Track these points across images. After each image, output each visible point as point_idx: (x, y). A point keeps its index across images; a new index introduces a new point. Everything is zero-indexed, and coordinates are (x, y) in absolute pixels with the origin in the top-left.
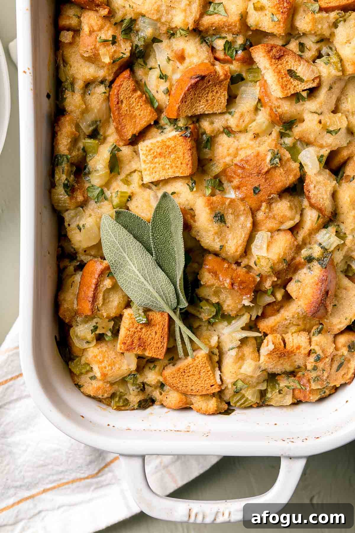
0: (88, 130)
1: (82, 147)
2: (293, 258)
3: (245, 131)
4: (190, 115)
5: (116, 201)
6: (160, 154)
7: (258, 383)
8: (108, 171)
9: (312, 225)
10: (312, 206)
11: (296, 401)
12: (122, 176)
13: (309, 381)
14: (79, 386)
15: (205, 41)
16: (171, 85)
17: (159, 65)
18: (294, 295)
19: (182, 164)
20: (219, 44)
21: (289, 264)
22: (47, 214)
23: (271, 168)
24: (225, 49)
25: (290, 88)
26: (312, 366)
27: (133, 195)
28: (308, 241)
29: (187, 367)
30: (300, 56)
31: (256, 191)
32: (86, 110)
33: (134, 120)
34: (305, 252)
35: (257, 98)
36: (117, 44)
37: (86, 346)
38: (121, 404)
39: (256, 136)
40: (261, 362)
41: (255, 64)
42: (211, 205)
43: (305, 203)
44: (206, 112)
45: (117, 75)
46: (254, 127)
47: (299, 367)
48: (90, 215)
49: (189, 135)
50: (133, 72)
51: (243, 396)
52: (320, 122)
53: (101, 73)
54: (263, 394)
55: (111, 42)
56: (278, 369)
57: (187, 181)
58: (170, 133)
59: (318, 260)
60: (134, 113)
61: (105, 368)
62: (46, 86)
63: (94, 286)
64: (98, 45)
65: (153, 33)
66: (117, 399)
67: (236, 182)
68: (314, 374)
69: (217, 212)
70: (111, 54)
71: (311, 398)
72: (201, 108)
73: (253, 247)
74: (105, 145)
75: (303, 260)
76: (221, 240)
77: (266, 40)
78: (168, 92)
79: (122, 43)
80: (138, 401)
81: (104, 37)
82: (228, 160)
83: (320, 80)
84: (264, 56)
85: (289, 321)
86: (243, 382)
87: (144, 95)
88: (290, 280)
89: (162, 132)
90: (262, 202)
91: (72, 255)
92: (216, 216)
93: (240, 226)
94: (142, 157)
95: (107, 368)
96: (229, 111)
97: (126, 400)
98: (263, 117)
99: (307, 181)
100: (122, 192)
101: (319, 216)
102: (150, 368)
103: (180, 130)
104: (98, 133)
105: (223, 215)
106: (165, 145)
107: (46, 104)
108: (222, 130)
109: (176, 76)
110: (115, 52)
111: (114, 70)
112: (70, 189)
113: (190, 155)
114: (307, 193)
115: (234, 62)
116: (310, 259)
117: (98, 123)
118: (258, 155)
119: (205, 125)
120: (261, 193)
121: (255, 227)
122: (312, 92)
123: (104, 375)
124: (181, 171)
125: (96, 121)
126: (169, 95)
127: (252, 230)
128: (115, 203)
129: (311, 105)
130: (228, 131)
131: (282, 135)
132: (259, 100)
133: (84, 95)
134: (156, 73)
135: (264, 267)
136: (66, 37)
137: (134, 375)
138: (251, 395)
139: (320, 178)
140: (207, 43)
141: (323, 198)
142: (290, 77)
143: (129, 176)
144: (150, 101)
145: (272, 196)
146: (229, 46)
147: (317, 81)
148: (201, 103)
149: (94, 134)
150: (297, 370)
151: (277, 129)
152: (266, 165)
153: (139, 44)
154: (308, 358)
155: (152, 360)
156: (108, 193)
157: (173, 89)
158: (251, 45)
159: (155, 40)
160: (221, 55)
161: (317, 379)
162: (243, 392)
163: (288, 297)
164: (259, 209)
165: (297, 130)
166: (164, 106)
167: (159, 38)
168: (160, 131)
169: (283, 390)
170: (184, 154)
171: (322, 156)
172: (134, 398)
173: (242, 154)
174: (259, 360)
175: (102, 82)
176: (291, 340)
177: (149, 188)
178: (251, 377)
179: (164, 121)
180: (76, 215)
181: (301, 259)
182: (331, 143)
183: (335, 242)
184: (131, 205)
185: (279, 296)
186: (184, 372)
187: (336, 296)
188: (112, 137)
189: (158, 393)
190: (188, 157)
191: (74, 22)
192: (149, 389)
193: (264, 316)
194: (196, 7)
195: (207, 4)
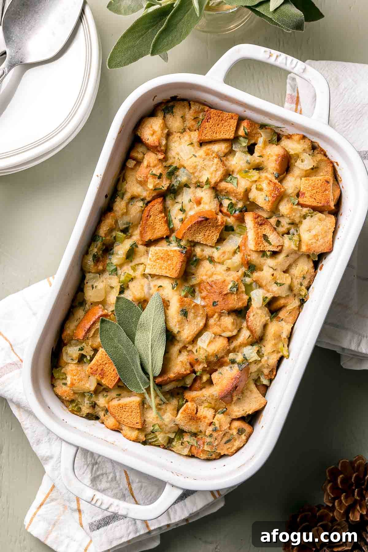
0: (122, 227)
1: (114, 235)
2: (223, 357)
3: (222, 263)
4: (190, 240)
5: (122, 278)
6: (162, 258)
7: (169, 432)
8: (125, 256)
9: (244, 340)
10: (248, 327)
11: (191, 454)
12: (133, 264)
13: (204, 443)
14: (53, 386)
15: (218, 197)
16: (186, 218)
17: (182, 202)
18: (214, 381)
19: (173, 269)
20: (226, 203)
21: (218, 360)
22: (77, 270)
23: (230, 293)
24: (228, 207)
25: (260, 246)
26: (209, 433)
27: (134, 279)
28: (237, 350)
29: (125, 405)
30: (275, 229)
31: (214, 304)
32: (126, 213)
33: (154, 231)
34: (231, 356)
35: (238, 245)
36: (161, 180)
37: (70, 361)
38: (76, 409)
39: (228, 269)
40: (177, 418)
41: (245, 223)
42: (182, 302)
43: (245, 324)
44: (201, 242)
45: (154, 199)
46: (229, 263)
47: (201, 432)
48: (103, 281)
49: (184, 252)
50: (164, 200)
51: (156, 437)
52: (273, 275)
53: (144, 194)
54: (170, 441)
55: (157, 177)
56: (186, 428)
57: (172, 282)
58: (174, 247)
59: (238, 364)
60: (156, 226)
61: (75, 380)
62: (107, 190)
63: (92, 323)
64: (149, 176)
65: (187, 181)
66: (74, 405)
67: (204, 294)
68: (208, 440)
69: (184, 308)
70: (155, 184)
71: (201, 455)
72: (199, 238)
73: (199, 339)
74: (129, 240)
75: (228, 360)
76: (180, 328)
77: (257, 211)
78: (182, 221)
79: (164, 180)
80: (87, 412)
81: (154, 172)
82: (204, 278)
83: (282, 248)
84: (252, 221)
85: (205, 398)
86: (159, 426)
87: (166, 218)
88: (216, 370)
89: (169, 245)
90: (215, 312)
91: (83, 303)
92: (182, 311)
93: (196, 323)
94: (150, 256)
95: (76, 381)
96: (217, 247)
97: (80, 408)
98: (237, 259)
99: (250, 310)
100: (128, 274)
101: (250, 336)
102: (103, 395)
103: (180, 247)
104: (128, 231)
105: (187, 312)
106: (167, 253)
107: (103, 200)
108: (207, 257)
109: (192, 213)
110: (158, 184)
111: (153, 195)
112: (97, 259)
113: (180, 265)
114: (247, 317)
115: (231, 217)
116: (233, 362)
117: (130, 224)
118: (224, 281)
119: (198, 250)
120: (218, 306)
121: (206, 327)
122: (274, 254)
123: (72, 384)
124: (171, 273)
125: (130, 223)
126: (182, 223)
127: (203, 329)
128: (121, 279)
129: (270, 262)
130: (211, 260)
131: (245, 275)
132: (239, 247)
133: (127, 204)
134: (179, 206)
135: (201, 356)
136: (131, 164)
137: (92, 394)
138: (161, 438)
139: (259, 312)
140: (218, 199)
141: (256, 325)
142: (263, 240)
143: (137, 266)
144: (168, 222)
145: (223, 311)
146: (231, 205)
147: (280, 248)
148: (200, 235)
149: (125, 231)
150: (199, 433)
151: (243, 269)
152: (227, 289)
153: (175, 185)
154: (208, 427)
155: (107, 390)
156: (119, 272)
157: (186, 220)
158: (246, 211)
159: (186, 186)
160: (225, 210)
161: (209, 444)
162: (157, 433)
163: (210, 382)
164: (212, 317)
165: (256, 275)
166: (176, 229)
167: (189, 185)
168: (168, 244)
169: (185, 443)
170: (177, 263)
171: (266, 298)
172: (86, 409)
173: (215, 278)
174: (176, 417)
175: (143, 200)
176: (202, 411)
177: (147, 278)
178: (166, 425)
179: (172, 238)
180: (94, 278)
181: (227, 359)
182: (275, 291)
183: (255, 357)
184: (131, 285)
185: (205, 378)
186: (122, 407)
187: (242, 393)
188: (136, 236)
189: (103, 415)
190: (178, 266)
191: (139, 156)
192: (97, 409)
193: (191, 389)
194: (219, 174)
195: (228, 174)
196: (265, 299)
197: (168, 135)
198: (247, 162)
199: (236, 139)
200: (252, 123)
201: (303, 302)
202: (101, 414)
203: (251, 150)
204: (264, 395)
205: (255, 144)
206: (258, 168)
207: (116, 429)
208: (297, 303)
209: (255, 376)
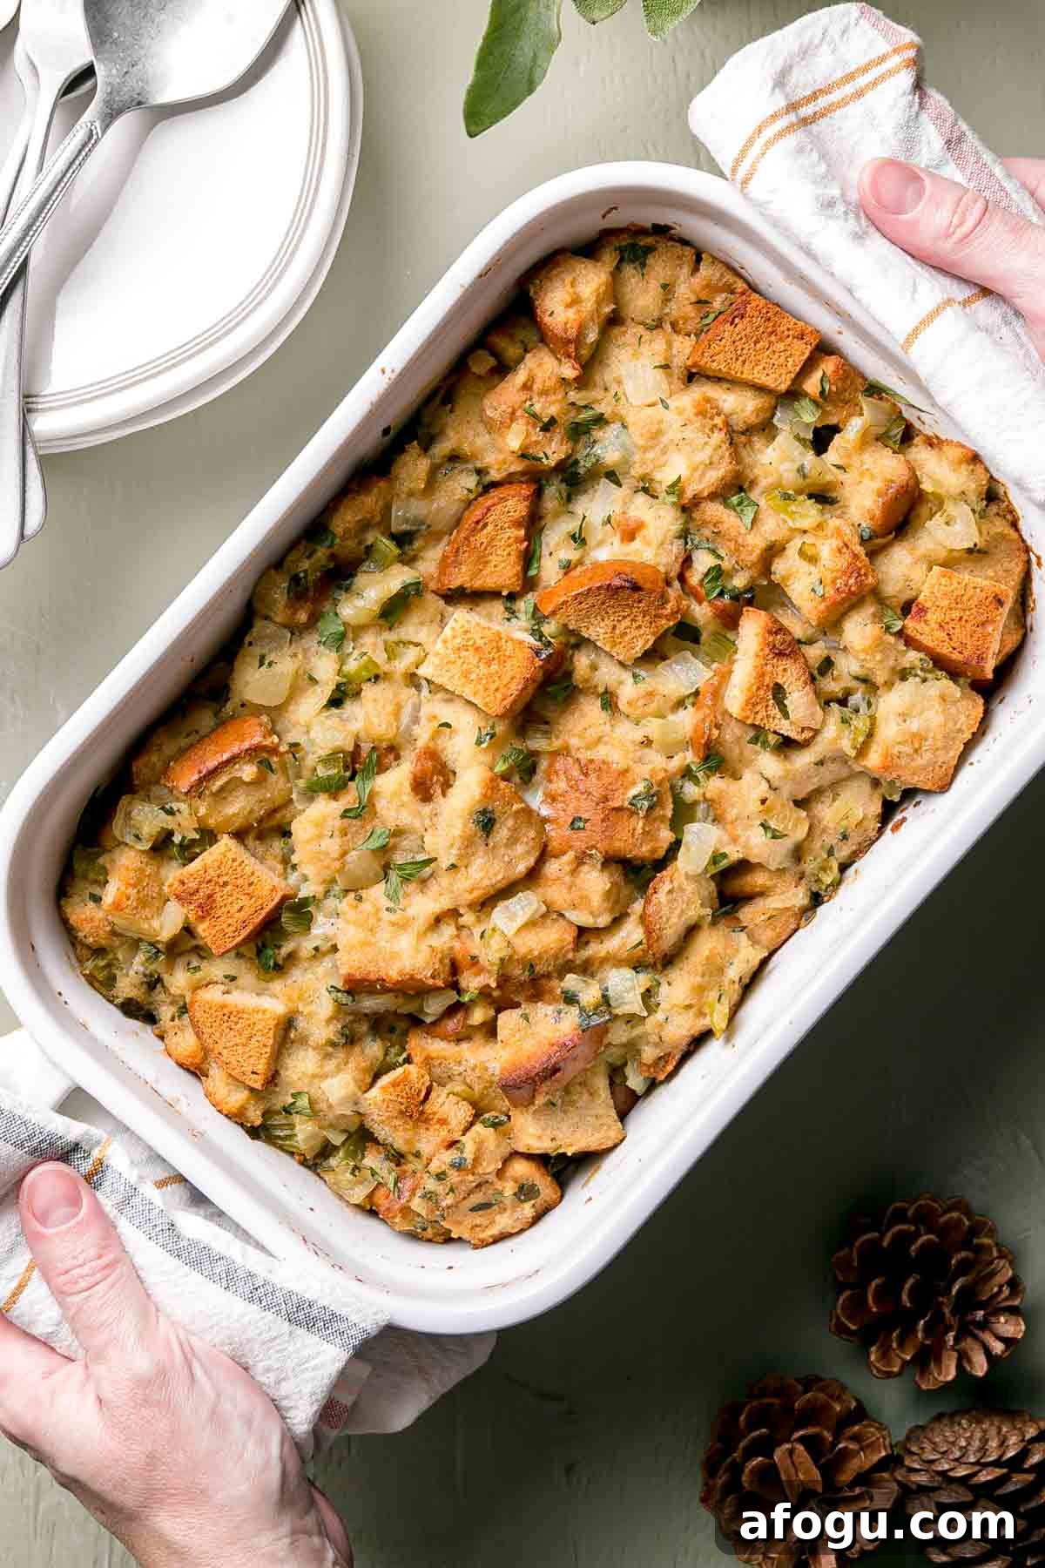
0: (397, 526)
1: (369, 543)
2: (548, 976)
3: (636, 720)
4: (571, 627)
5: (352, 666)
6: (477, 649)
7: (331, 1126)
8: (376, 608)
9: (620, 949)
10: (643, 919)
11: (368, 1207)
12: (391, 637)
13: (413, 1191)
14: (62, 892)
15: (686, 538)
16: (580, 562)
17: (585, 517)
18: (502, 1033)
19: (497, 690)
20: (703, 562)
21: (533, 979)
23: (628, 809)
24: (707, 575)
25: (757, 713)
26: (440, 1167)
27: (384, 679)
28: (591, 969)
29: (238, 1012)
30: (813, 679)
31: (577, 823)
32: (424, 493)
33: (481, 567)
34: (571, 981)
35: (697, 686)
36: (548, 435)
37: (129, 839)
38: (101, 976)
39: (647, 743)
40: (366, 1095)
41: (734, 632)
42: (489, 789)
43: (638, 907)
44: (598, 644)
45: (511, 480)
46: (653, 727)
47: (417, 1155)
48: (295, 655)
49: (544, 656)
50: (539, 494)
51: (292, 1126)
52: (763, 801)
53: (490, 458)
54: (326, 1150)
55: (541, 425)
56: (382, 1132)
57: (482, 724)
58: (520, 631)
59: (582, 1010)
60: (490, 558)
61: (128, 899)
62: (394, 415)
63: (226, 757)
64: (519, 413)
65: (617, 465)
66: (102, 963)
67: (558, 786)
68: (431, 1184)
69: (490, 808)
70: (528, 441)
71: (397, 1220)
72: (597, 631)
73: (501, 906)
74: (406, 569)
75: (559, 991)
76: (460, 857)
77: (780, 611)
78: (568, 567)
79: (557, 438)
80: (129, 996)
81: (537, 408)
82: (574, 743)
83: (813, 737)
84: (757, 635)
85: (461, 1069)
86: (310, 1102)
87: (526, 543)
88: (517, 1005)
89: (509, 620)
90: (571, 847)
91: (220, 693)
92: (484, 812)
93: (506, 858)
94: (448, 631)
95: (130, 902)
96: (637, 671)
97: (114, 978)
98: (682, 723)
99: (664, 873)
100: (371, 661)
101: (640, 943)
102: (189, 964)
103: (537, 637)
104: (411, 543)
105: (495, 820)
106: (495, 642)
107: (374, 438)
108: (601, 690)
109: (602, 555)
110: (536, 443)
111: (512, 469)
112: (299, 591)
113: (520, 687)
114: (650, 891)
115: (705, 603)
116: (570, 999)
117: (424, 527)
118: (624, 772)
119: (583, 661)
120: (582, 834)
121: (533, 876)
122: (787, 745)
123: (116, 907)
124: (487, 700)
125: (422, 523)
126: (566, 574)
127: (521, 879)
128: (346, 668)
129: (769, 764)
130: (609, 701)
131: (687, 773)
132: (697, 693)
133: (434, 469)
134: (571, 525)
135: (490, 953)
136: (482, 363)
137: (159, 951)
138: (304, 1132)
139: (690, 888)
140: (686, 543)
141: (668, 920)
142: (771, 697)
143: (401, 645)
144: (528, 558)
145: (593, 852)
146: (717, 573)
147: (808, 734)
148: (602, 625)
149: (403, 539)
150: (411, 1158)
151: (689, 757)
152: (623, 798)
153: (582, 463)
154: (442, 1151)
155: (202, 952)
156: (349, 645)
157: (579, 569)
158: (750, 602)
159: (612, 476)
160: (694, 578)
161: (429, 1196)
162: (296, 1119)
163: (490, 1031)
164: (556, 857)
165: (715, 785)
166: (543, 584)
167: (620, 477)
168: (507, 615)
169: (363, 1171)
170: (512, 679)
171: (725, 856)
172: (127, 986)
173: (602, 752)
174: (366, 1092)
175: (480, 472)
176: (440, 1100)
177: (418, 687)
178: (330, 1107)
179: (524, 605)
180: (272, 638)
181: (558, 986)
182: (755, 844)
183: (633, 1004)
184: (369, 691)
185: (478, 1016)
186: (229, 1016)
187: (567, 1090)
188: (429, 564)
189: (169, 1016)
190: (515, 689)
191: (511, 351)
192: (159, 995)
193: (432, 1029)
194: (714, 476)
195: (736, 487)
196: (716, 858)
197: (614, 321)
198: (801, 470)
199: (793, 395)
200: (851, 375)
201: (816, 900)
202: (165, 1012)
203: (821, 439)
204: (623, 1116)
205: (835, 430)
206: (823, 497)
207: (192, 1069)
208: (799, 898)
209: (613, 1056)
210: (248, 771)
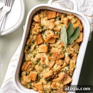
0: (32, 42)
1: (31, 44)
3: (57, 47)
4: (49, 43)
5: (34, 54)
7: (50, 90)
8: (34, 49)
9: (65, 65)
12: (36, 50)
14: (21, 82)
15: (54, 32)
18: (59, 76)
19: (45, 50)
20: (56, 33)
21: (59, 71)
22: (23, 54)
28: (63, 68)
31: (56, 57)
32: (33, 38)
33: (40, 42)
34: (62, 70)
35: (60, 42)
36: (40, 29)
37: (24, 75)
39: (59, 49)
42: (48, 58)
43: (64, 61)
45: (39, 34)
46: (59, 47)
47: (57, 89)
48: (29, 55)
49: (48, 46)
50: (41, 34)
52: (69, 49)
53: (36, 33)
54: (50, 92)
56: (54, 88)
57: (46, 53)
58: (45, 45)
62: (27, 33)
66: (26, 86)
67: (54, 55)
68: (59, 91)
70: (39, 31)
72: (51, 42)
73: (54, 67)
76: (49, 64)
78: (46, 38)
80: (29, 87)
81: (38, 28)
82: (53, 51)
85: (57, 81)
86: (47, 89)
88: (59, 74)
90: (57, 59)
91: (25, 61)
93: (53, 63)
94: (40, 48)
96: (55, 44)
99: (65, 58)
105: (50, 60)
106: (43, 47)
107: (27, 36)
109: (48, 36)
112: (27, 50)
115: (57, 36)
116: (63, 71)
117: (34, 41)
118: (58, 52)
119: (51, 45)
121: (55, 63)
123: (25, 81)
130: (54, 47)
133: (33, 36)
134: (45, 35)
135: (55, 70)
136: (32, 27)
137: (30, 83)
139: (67, 58)
141: (67, 61)
144: (43, 39)
145: (59, 59)
146: (57, 33)
149: (33, 43)
151: (62, 48)
152: (59, 54)
153: (43, 30)
154: (59, 88)
155: (33, 81)
156: (33, 53)
159: (46, 30)
160: (56, 34)
162: (47, 91)
163: (58, 77)
164: (56, 61)
166: (45, 40)
168: (43, 44)
169: (54, 92)
173: (56, 51)
174: (51, 86)
175: (36, 35)
176: (57, 84)
177: (40, 53)
178: (49, 88)
180: (27, 55)
181: (61, 70)
182: (71, 52)
183: (68, 69)
184: (36, 55)
185: (56, 76)
186: (38, 85)
187: (66, 78)
188: (36, 44)
190: (47, 50)
191: (34, 24)
192: (32, 86)
193: (53, 79)
194: (53, 26)
195: (55, 26)
196: (68, 55)
197: (40, 19)
198: (60, 23)
199: (56, 17)
200: (60, 13)
201: (78, 54)
203: (60, 19)
204: (71, 78)
205: (61, 18)
206: (63, 23)
207: (37, 91)
208: (76, 55)
209: (68, 74)
210: (30, 66)
